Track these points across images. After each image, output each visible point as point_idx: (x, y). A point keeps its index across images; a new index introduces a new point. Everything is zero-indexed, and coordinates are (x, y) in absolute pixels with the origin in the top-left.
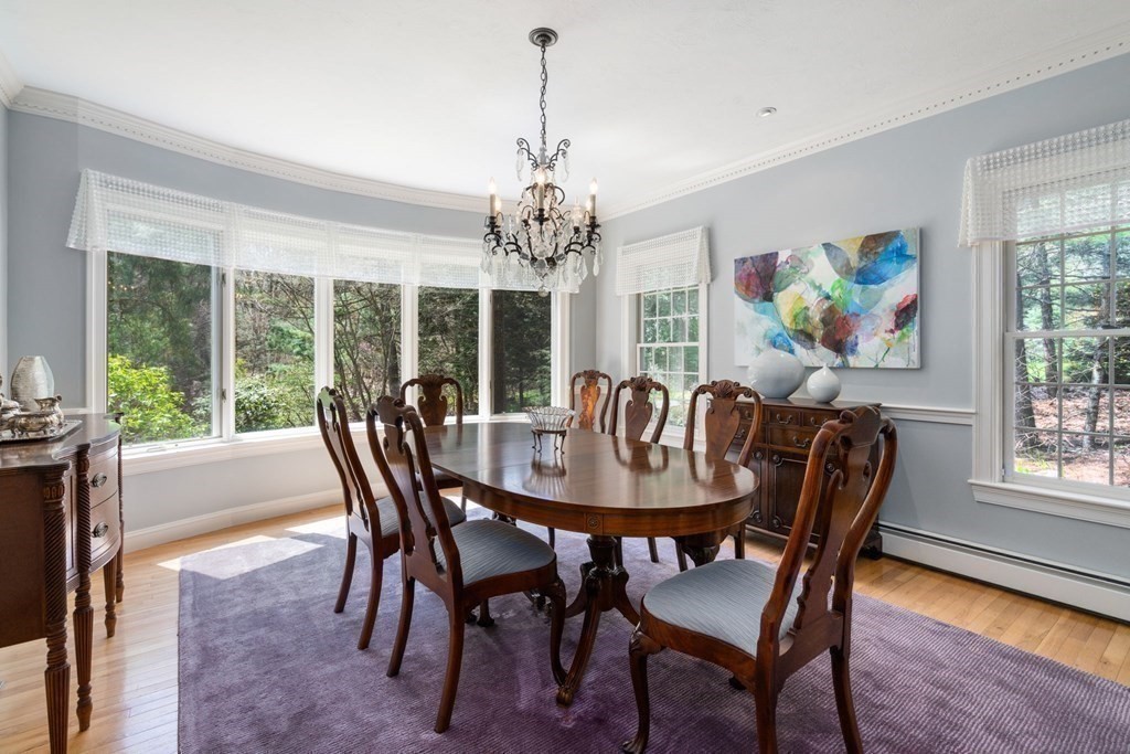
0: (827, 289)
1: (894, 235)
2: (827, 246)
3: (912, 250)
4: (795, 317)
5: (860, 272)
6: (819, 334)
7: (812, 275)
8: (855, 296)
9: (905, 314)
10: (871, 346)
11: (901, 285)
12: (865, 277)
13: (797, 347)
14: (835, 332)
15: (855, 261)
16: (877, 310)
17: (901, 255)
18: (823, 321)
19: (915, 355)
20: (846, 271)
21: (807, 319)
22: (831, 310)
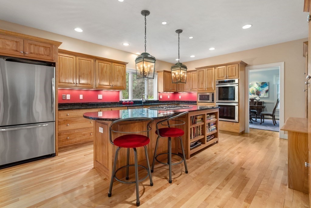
0: (257, 88)
1: (266, 83)
2: (257, 83)
3: (268, 84)
4: (252, 91)
5: (261, 86)
6: (255, 93)
7: (255, 86)
8: (261, 89)
9: (267, 91)
10: (263, 95)
11: (266, 88)
12: (262, 87)
13: (252, 95)
14: (258, 93)
15: (260, 85)
16: (263, 91)
17: (266, 85)
18: (256, 92)
19: (268, 96)
20: (259, 86)
21: (254, 92)
22: (257, 90)
